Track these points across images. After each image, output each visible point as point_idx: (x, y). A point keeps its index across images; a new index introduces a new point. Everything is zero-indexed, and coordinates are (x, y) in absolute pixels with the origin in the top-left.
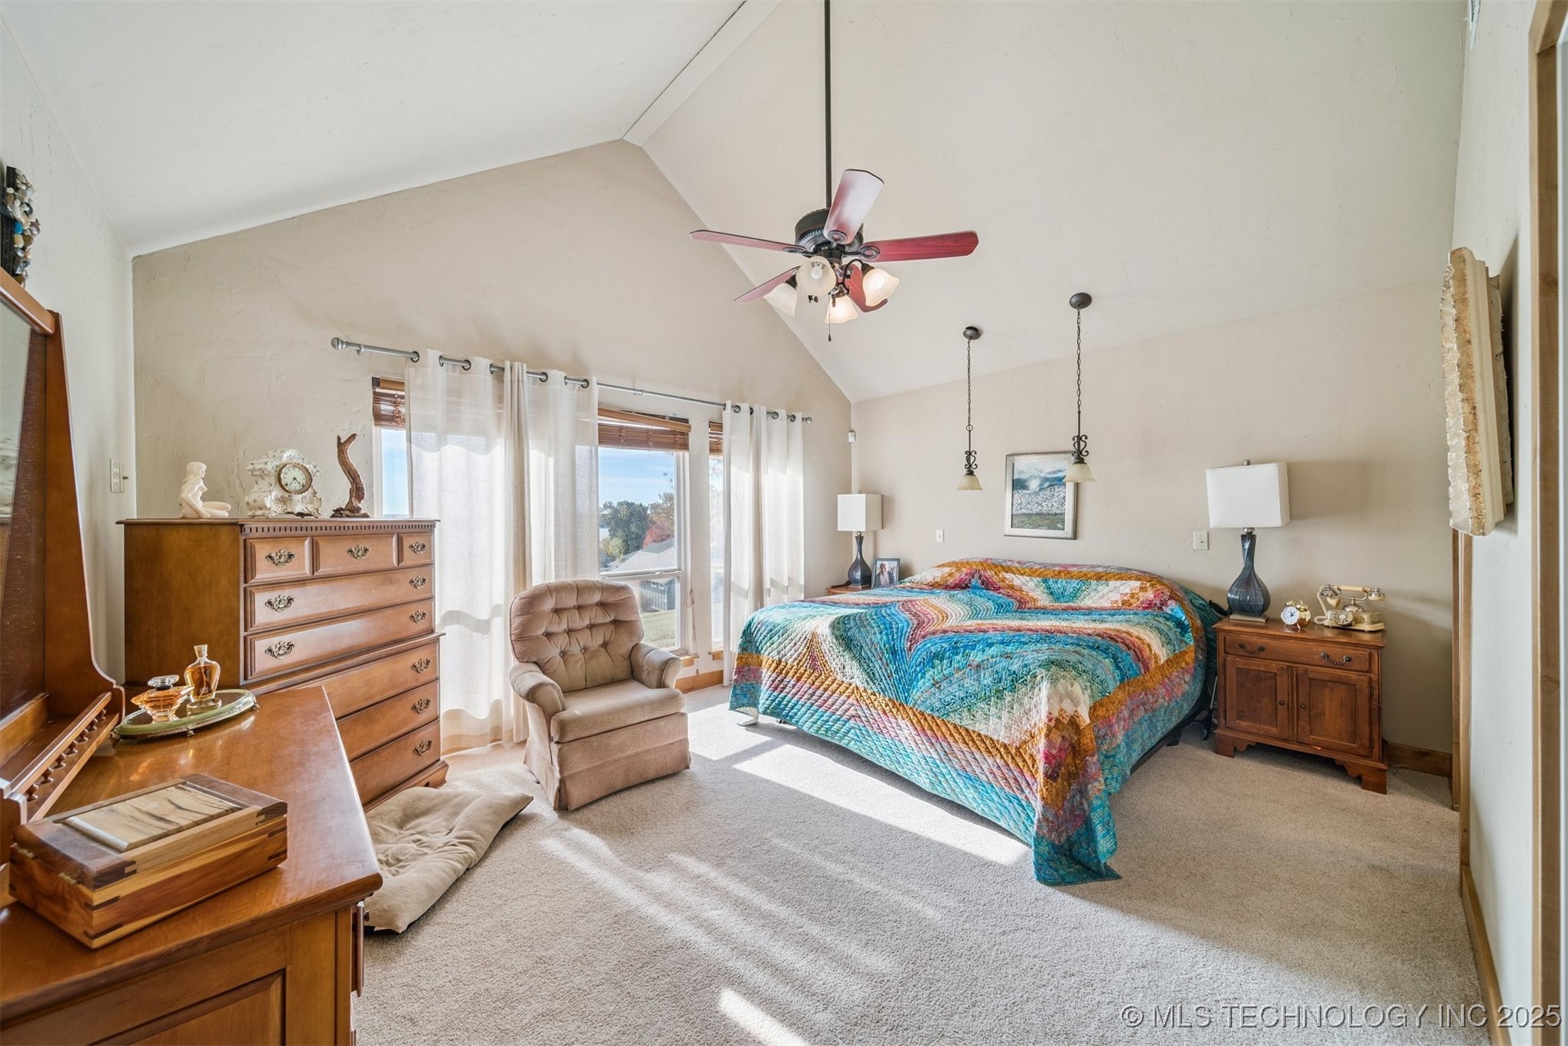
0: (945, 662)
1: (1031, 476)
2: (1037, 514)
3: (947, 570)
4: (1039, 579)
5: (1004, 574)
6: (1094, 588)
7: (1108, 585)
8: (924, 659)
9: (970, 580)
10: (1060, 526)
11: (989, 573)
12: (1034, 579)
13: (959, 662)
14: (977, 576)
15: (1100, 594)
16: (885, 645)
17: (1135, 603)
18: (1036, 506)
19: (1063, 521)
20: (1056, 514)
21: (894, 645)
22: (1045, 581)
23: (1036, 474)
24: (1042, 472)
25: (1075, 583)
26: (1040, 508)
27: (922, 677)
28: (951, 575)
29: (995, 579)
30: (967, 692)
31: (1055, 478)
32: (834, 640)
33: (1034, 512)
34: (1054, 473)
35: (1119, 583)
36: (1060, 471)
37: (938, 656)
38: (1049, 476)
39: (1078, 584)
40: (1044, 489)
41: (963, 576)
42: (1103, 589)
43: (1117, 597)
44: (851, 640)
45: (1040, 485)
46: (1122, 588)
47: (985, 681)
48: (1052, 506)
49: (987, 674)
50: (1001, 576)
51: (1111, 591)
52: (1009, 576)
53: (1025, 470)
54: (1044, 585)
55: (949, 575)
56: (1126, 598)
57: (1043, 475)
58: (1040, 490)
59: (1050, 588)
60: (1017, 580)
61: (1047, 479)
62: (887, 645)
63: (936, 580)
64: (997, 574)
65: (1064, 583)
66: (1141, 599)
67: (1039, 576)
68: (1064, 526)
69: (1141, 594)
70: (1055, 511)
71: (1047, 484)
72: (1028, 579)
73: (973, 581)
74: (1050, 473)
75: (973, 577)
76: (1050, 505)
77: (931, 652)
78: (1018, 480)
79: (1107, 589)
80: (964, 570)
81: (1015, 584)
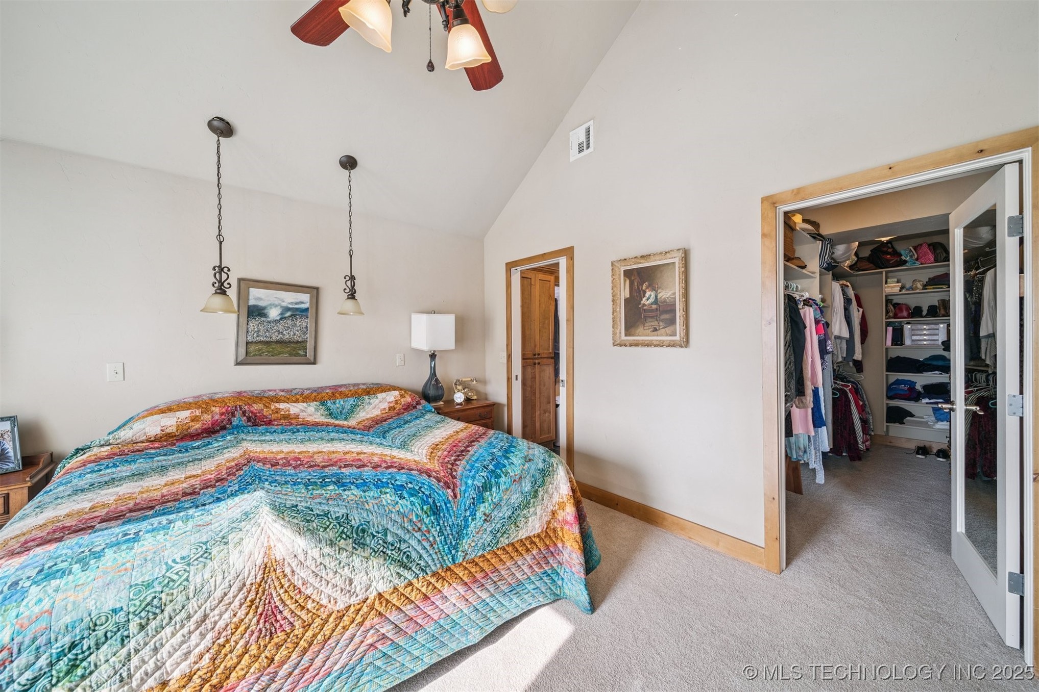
0: (494, 489)
1: (270, 305)
2: (278, 342)
3: (185, 414)
4: (318, 403)
5: (277, 405)
6: (368, 402)
7: (377, 398)
8: (473, 499)
9: (229, 420)
10: (301, 352)
11: (256, 407)
12: (311, 404)
13: (505, 483)
14: (238, 414)
15: (373, 405)
16: (422, 509)
17: (398, 407)
18: (276, 334)
19: (305, 349)
20: (298, 342)
21: (434, 501)
22: (323, 403)
23: (276, 303)
24: (284, 302)
25: (351, 401)
26: (280, 336)
27: (473, 520)
28: (194, 419)
29: (266, 412)
30: (513, 508)
31: (297, 309)
32: (327, 550)
33: (274, 338)
34: (296, 304)
35: (384, 395)
36: (302, 303)
37: (486, 488)
38: (291, 306)
39: (354, 401)
40: (285, 318)
41: (217, 417)
42: (375, 401)
43: (385, 405)
44: (363, 531)
45: (281, 314)
46: (388, 398)
47: (526, 489)
48: (295, 334)
49: (527, 481)
50: (273, 407)
51: (380, 402)
52: (282, 406)
53: (263, 297)
54: (324, 407)
55: (192, 420)
56: (392, 405)
57: (284, 304)
58: (281, 319)
59: (330, 409)
60: (294, 409)
61: (289, 309)
62: (425, 507)
63: (168, 431)
64: (267, 407)
65: (342, 403)
66: (403, 403)
67: (315, 400)
68: (306, 353)
69: (402, 400)
70: (296, 338)
71: (288, 314)
72: (305, 405)
73: (235, 421)
74: (292, 303)
75: (234, 416)
76: (292, 334)
77: (479, 487)
78: (255, 306)
79: (377, 401)
80: (217, 410)
81: (292, 412)
